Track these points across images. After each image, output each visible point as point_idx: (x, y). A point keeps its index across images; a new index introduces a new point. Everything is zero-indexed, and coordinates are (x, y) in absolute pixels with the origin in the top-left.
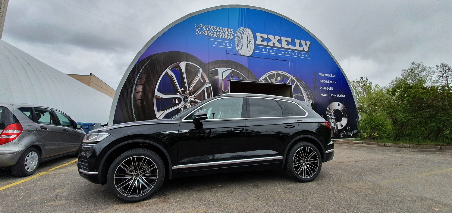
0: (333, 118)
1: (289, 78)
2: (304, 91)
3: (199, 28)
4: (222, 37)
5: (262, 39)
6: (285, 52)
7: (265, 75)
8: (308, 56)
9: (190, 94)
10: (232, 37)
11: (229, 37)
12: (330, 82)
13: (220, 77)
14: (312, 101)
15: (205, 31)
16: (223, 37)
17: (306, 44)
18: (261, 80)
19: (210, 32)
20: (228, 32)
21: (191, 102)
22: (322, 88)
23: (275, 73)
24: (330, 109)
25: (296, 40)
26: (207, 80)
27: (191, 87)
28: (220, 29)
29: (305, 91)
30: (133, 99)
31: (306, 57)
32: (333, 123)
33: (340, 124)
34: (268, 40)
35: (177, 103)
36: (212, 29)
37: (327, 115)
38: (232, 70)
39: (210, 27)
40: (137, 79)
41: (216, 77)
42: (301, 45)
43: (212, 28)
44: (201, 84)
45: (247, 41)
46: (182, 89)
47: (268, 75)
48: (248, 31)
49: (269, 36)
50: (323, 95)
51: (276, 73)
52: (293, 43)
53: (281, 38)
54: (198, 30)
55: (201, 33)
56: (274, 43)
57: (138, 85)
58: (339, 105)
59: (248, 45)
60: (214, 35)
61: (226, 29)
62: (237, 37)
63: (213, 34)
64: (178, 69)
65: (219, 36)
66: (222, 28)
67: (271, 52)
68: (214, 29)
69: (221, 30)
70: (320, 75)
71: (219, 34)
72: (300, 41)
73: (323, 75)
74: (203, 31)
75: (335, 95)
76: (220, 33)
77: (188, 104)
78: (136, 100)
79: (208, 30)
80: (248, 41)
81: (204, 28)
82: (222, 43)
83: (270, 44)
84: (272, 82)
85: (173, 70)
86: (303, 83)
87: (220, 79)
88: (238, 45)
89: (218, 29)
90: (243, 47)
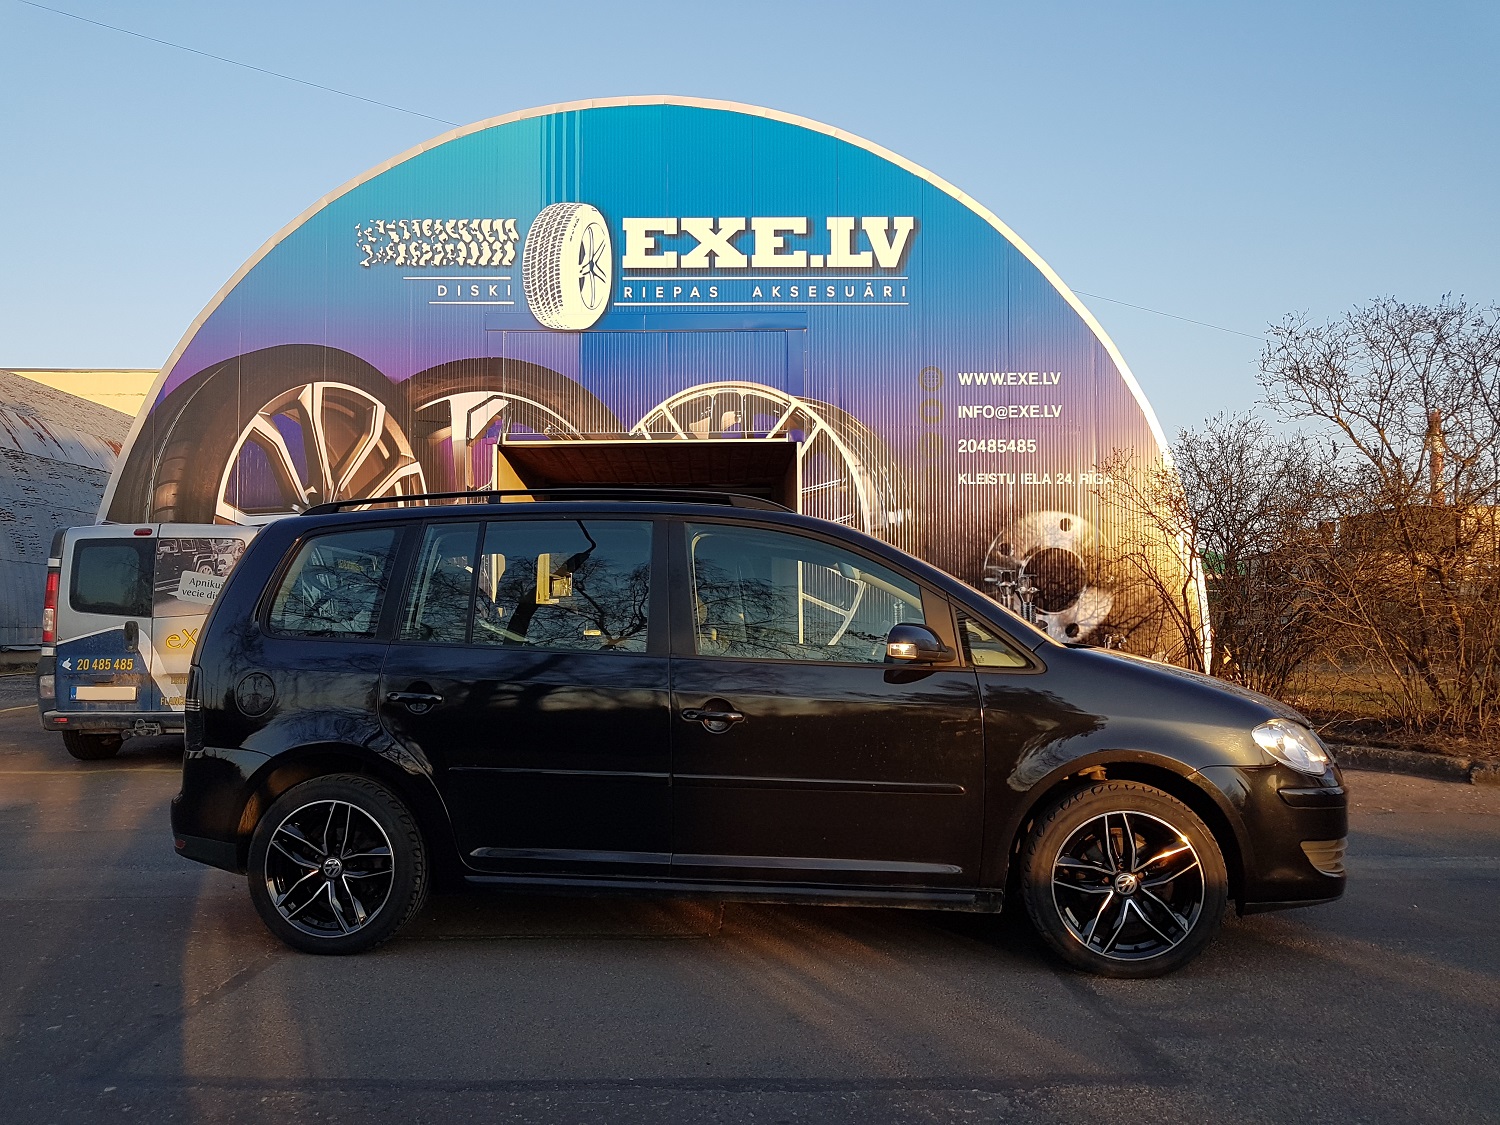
0: (1024, 589)
1: (783, 410)
2: (862, 468)
3: (374, 240)
4: (469, 261)
5: (650, 243)
6: (766, 287)
7: (663, 406)
8: (896, 292)
10: (511, 254)
11: (498, 255)
12: (1024, 411)
13: (456, 432)
15: (396, 244)
16: (471, 262)
17: (890, 233)
18: (642, 431)
19: (416, 249)
20: (494, 233)
22: (968, 446)
23: (709, 393)
24: (1005, 549)
26: (405, 448)
27: (345, 481)
28: (460, 226)
31: (886, 299)
33: (1066, 617)
34: (684, 242)
36: (425, 232)
37: (987, 580)
38: (506, 399)
39: (416, 227)
40: (158, 461)
41: (443, 433)
42: (858, 241)
43: (425, 228)
44: (383, 463)
45: (580, 263)
46: (308, 491)
47: (675, 405)
50: (974, 479)
51: (715, 391)
53: (748, 224)
54: (368, 248)
55: (383, 258)
56: (712, 255)
57: (162, 484)
58: (1065, 525)
59: (582, 281)
60: (432, 258)
61: (486, 224)
62: (535, 250)
63: (427, 256)
64: (295, 412)
65: (454, 259)
66: (465, 222)
67: (695, 299)
68: (434, 233)
69: (464, 233)
70: (965, 379)
71: (455, 251)
72: (858, 224)
73: (982, 379)
74: (387, 249)
75: (1046, 479)
76: (461, 246)
79: (408, 242)
80: (586, 260)
81: (394, 236)
82: (466, 285)
83: (696, 259)
84: (691, 436)
85: (276, 420)
86: (857, 428)
87: (458, 438)
88: (537, 286)
89: (449, 231)
90: (559, 292)
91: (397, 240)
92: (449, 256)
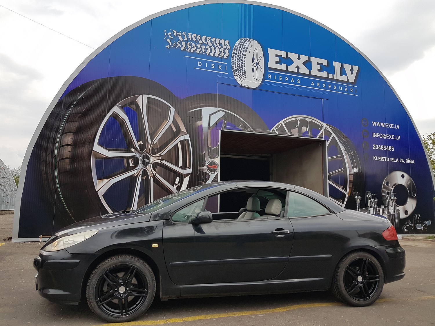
1: (322, 128)
3: (172, 38)
6: (315, 82)
7: (282, 122)
8: (354, 91)
10: (227, 54)
11: (222, 54)
12: (390, 137)
14: (359, 170)
16: (212, 54)
17: (352, 70)
18: (275, 131)
20: (221, 45)
21: (155, 165)
22: (376, 147)
23: (297, 119)
24: (387, 184)
25: (334, 63)
26: (183, 129)
27: (156, 140)
28: (208, 38)
29: (347, 150)
30: (56, 157)
31: (351, 93)
32: (392, 208)
33: (404, 208)
35: (131, 166)
36: (194, 39)
37: (383, 194)
38: (224, 112)
40: (64, 122)
41: (199, 123)
44: (173, 134)
45: (253, 62)
46: (139, 143)
47: (286, 122)
48: (255, 44)
50: (378, 159)
53: (309, 59)
54: (169, 41)
55: (175, 46)
56: (298, 68)
57: (65, 133)
58: (403, 176)
59: (253, 69)
60: (196, 50)
62: (236, 55)
63: (194, 49)
64: (134, 107)
65: (205, 52)
66: (210, 38)
67: (292, 83)
68: (197, 40)
69: (209, 42)
70: (374, 124)
71: (205, 49)
72: (342, 65)
73: (379, 124)
74: (177, 42)
75: (397, 160)
76: (208, 47)
77: (149, 168)
78: (61, 159)
79: (186, 42)
80: (255, 62)
81: (180, 37)
83: (292, 68)
84: (292, 134)
85: (125, 109)
86: (344, 137)
87: (204, 126)
88: (237, 68)
89: (203, 40)
90: (245, 70)
91: (181, 40)
92: (203, 50)
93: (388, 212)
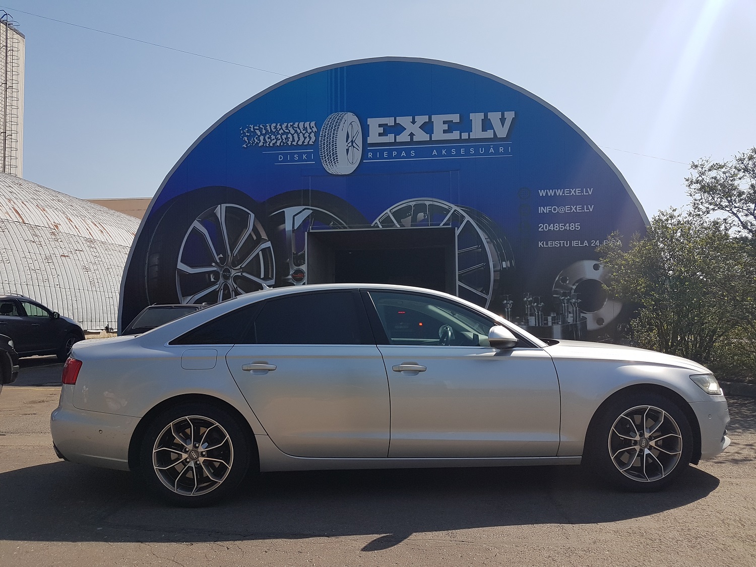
0: (574, 300)
1: (448, 212)
2: (489, 240)
3: (249, 134)
4: (293, 143)
5: (381, 130)
6: (439, 150)
7: (388, 211)
8: (506, 150)
9: (234, 264)
10: (313, 139)
11: (308, 139)
12: (574, 209)
13: (288, 226)
14: (511, 263)
15: (259, 136)
16: (295, 143)
17: (503, 120)
18: (377, 223)
19: (268, 138)
20: (305, 129)
21: (236, 278)
22: (543, 227)
23: (410, 204)
24: (564, 280)
25: (472, 116)
27: (236, 252)
28: (289, 126)
29: (491, 238)
30: (146, 278)
31: (501, 154)
32: (572, 315)
33: (597, 316)
34: (398, 129)
35: (213, 281)
36: (272, 130)
37: (555, 296)
38: (311, 209)
39: (268, 128)
40: (151, 243)
41: (282, 227)
42: (486, 125)
43: (272, 128)
44: (252, 243)
46: (219, 256)
47: (394, 210)
48: (350, 117)
49: (400, 120)
50: (547, 244)
51: (414, 203)
52: (465, 125)
53: (430, 118)
54: (246, 138)
55: (253, 143)
56: (412, 135)
57: (152, 254)
58: (596, 267)
59: (348, 150)
60: (276, 142)
61: (301, 124)
62: (325, 137)
63: (274, 142)
64: (213, 219)
65: (286, 142)
66: (292, 124)
67: (403, 157)
68: (277, 130)
69: (291, 129)
70: (542, 193)
71: (287, 138)
72: (486, 116)
73: (551, 193)
74: (255, 138)
75: (586, 243)
77: (231, 282)
78: (151, 279)
79: (264, 135)
80: (350, 140)
81: (257, 132)
82: (292, 155)
83: (404, 137)
84: (402, 226)
85: (202, 223)
86: (486, 219)
87: (288, 229)
88: (326, 154)
89: (284, 129)
90: (336, 154)
91: (259, 134)
92: (284, 141)
93: (564, 321)
